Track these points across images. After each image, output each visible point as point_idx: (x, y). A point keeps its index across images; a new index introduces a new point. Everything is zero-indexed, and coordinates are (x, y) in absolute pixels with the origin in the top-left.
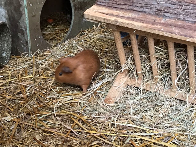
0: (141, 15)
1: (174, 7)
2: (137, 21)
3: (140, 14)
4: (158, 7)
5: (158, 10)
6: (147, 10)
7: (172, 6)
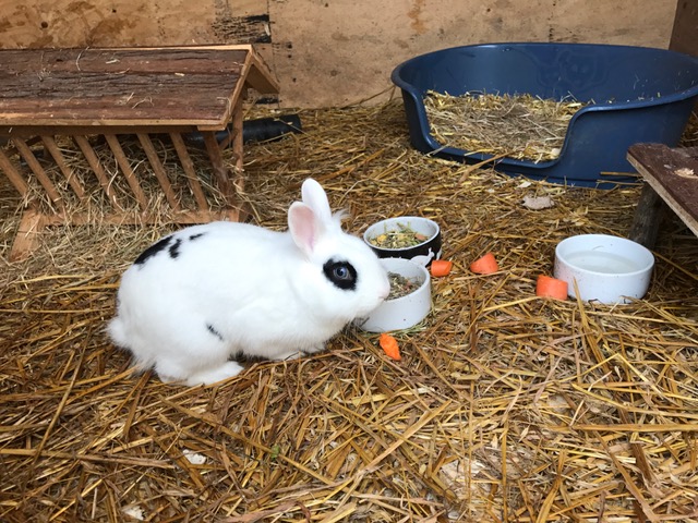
0: (14, 102)
1: (67, 81)
2: (8, 112)
3: (13, 100)
4: (42, 86)
5: (43, 90)
6: (24, 93)
7: (63, 81)
